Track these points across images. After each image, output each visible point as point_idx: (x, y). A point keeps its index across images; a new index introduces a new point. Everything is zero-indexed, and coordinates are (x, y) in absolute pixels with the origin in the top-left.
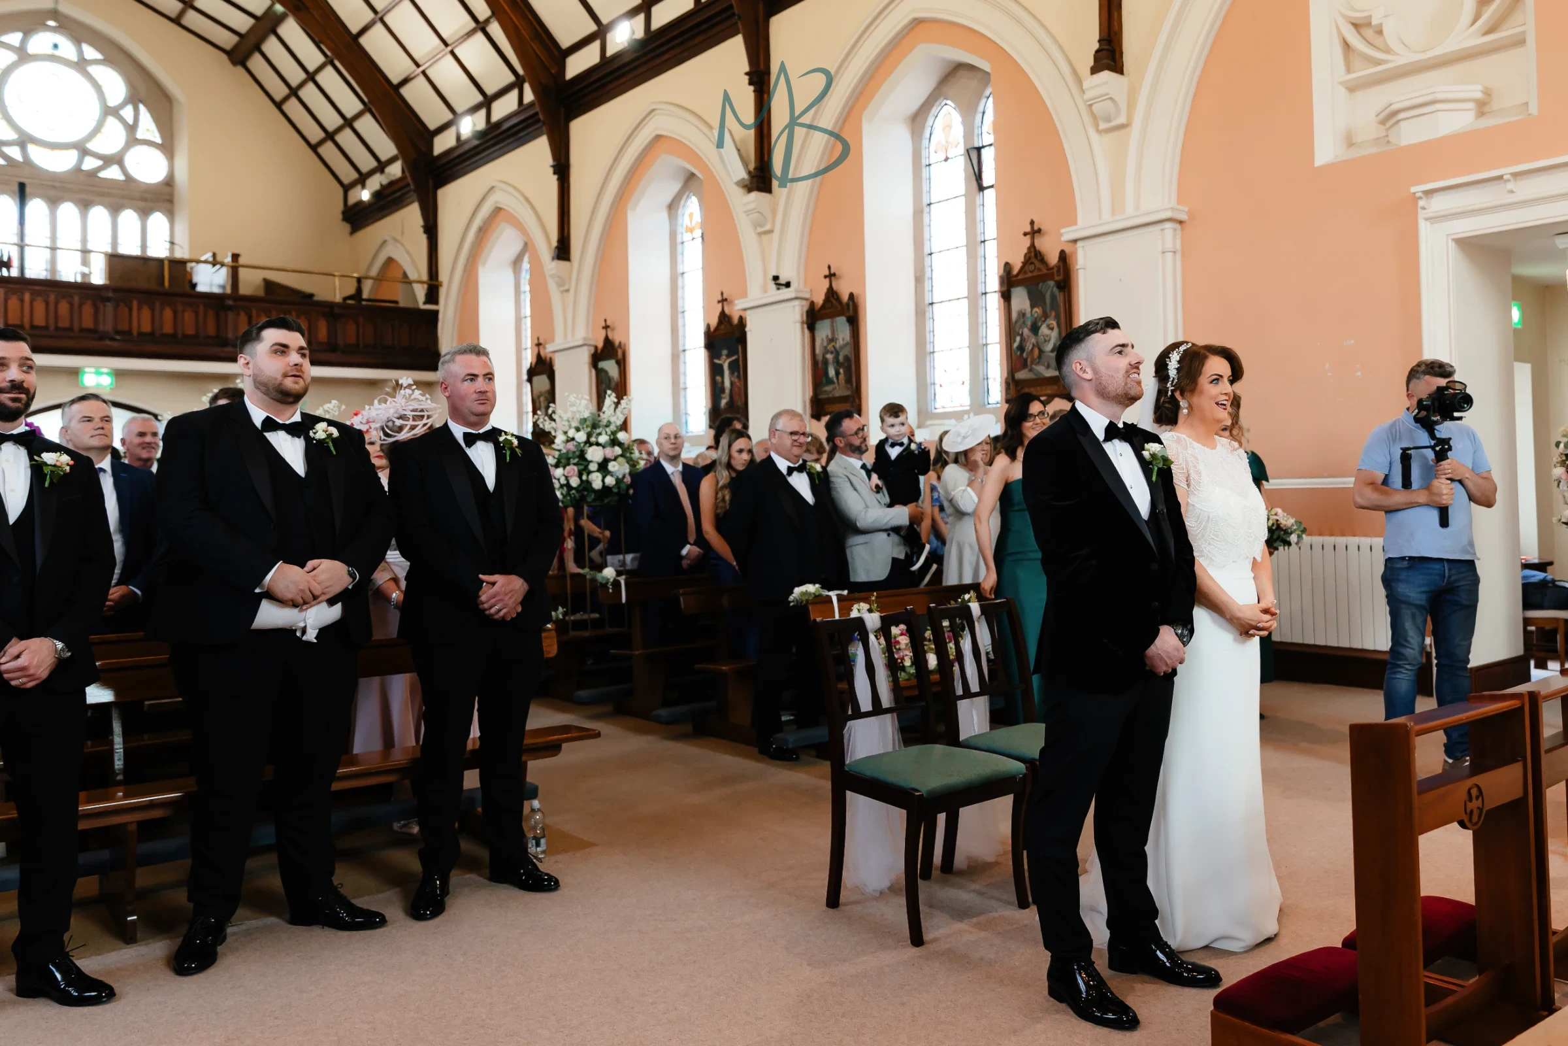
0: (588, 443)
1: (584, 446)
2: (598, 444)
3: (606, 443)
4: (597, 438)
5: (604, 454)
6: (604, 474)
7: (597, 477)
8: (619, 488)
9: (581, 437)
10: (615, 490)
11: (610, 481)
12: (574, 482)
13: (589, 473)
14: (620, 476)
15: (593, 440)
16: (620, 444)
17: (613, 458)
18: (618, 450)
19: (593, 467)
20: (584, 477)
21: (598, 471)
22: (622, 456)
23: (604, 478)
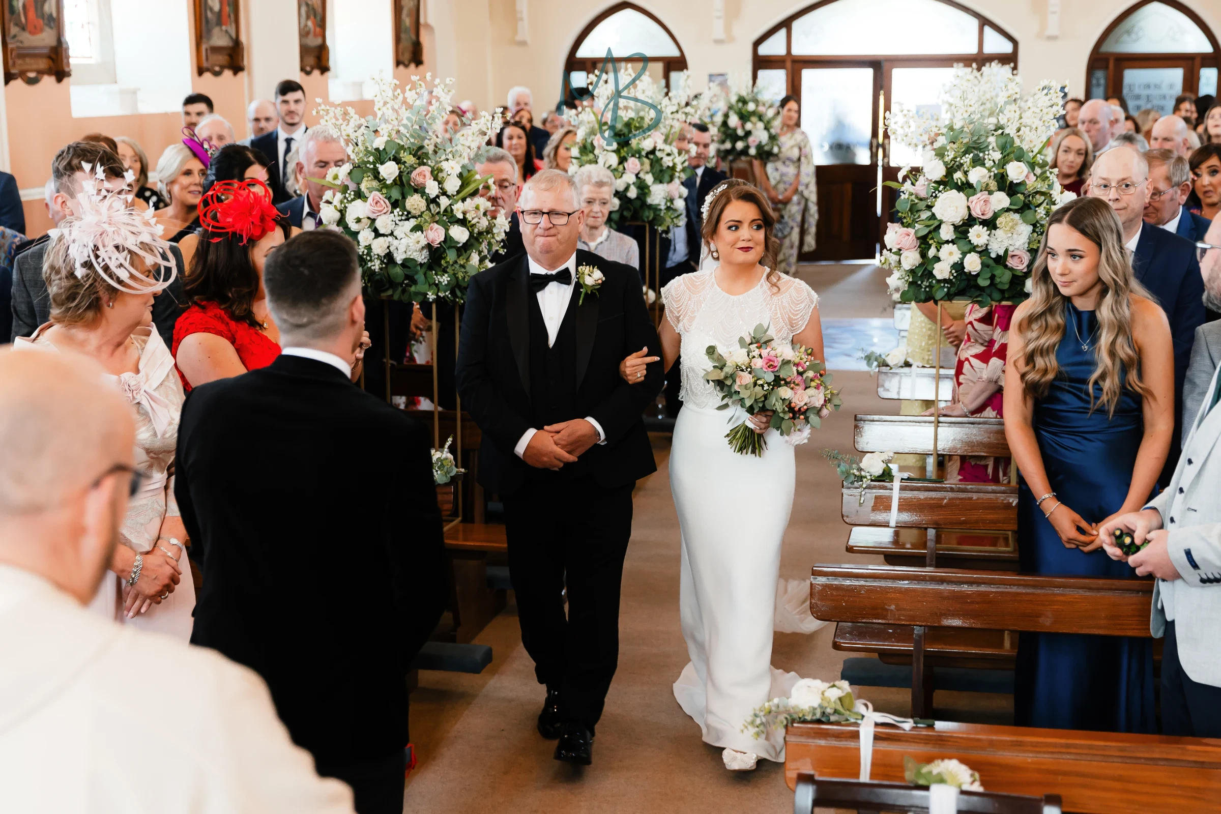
0: (946, 182)
1: (936, 189)
2: (966, 187)
3: (979, 181)
4: (966, 173)
5: (968, 207)
6: (966, 248)
7: (951, 254)
8: (992, 278)
9: (936, 170)
10: (983, 282)
11: (973, 264)
12: (911, 259)
13: (940, 244)
14: (1001, 253)
15: (958, 175)
16: (1011, 189)
17: (988, 216)
18: (1001, 200)
19: (946, 233)
20: (932, 252)
21: (953, 242)
22: (1008, 210)
23: (964, 254)
